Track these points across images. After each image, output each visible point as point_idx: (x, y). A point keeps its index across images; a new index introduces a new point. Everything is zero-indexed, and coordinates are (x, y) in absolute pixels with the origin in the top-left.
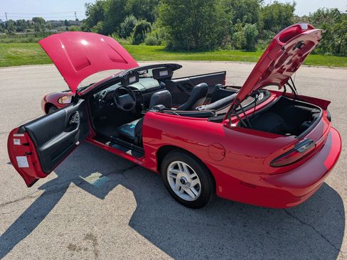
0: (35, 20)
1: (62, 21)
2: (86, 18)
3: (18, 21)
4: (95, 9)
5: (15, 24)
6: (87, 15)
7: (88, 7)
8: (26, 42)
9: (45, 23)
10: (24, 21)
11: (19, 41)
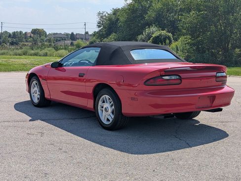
0: (35, 31)
1: (67, 35)
2: (97, 30)
3: (14, 33)
4: (110, 19)
5: (10, 36)
6: (99, 27)
7: (102, 17)
8: (20, 55)
9: (46, 36)
10: (21, 32)
11: (11, 53)
